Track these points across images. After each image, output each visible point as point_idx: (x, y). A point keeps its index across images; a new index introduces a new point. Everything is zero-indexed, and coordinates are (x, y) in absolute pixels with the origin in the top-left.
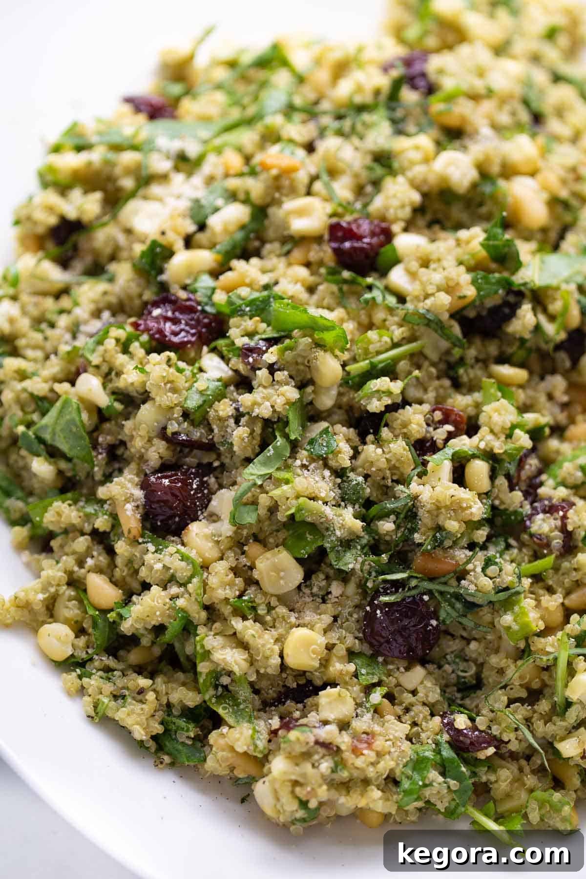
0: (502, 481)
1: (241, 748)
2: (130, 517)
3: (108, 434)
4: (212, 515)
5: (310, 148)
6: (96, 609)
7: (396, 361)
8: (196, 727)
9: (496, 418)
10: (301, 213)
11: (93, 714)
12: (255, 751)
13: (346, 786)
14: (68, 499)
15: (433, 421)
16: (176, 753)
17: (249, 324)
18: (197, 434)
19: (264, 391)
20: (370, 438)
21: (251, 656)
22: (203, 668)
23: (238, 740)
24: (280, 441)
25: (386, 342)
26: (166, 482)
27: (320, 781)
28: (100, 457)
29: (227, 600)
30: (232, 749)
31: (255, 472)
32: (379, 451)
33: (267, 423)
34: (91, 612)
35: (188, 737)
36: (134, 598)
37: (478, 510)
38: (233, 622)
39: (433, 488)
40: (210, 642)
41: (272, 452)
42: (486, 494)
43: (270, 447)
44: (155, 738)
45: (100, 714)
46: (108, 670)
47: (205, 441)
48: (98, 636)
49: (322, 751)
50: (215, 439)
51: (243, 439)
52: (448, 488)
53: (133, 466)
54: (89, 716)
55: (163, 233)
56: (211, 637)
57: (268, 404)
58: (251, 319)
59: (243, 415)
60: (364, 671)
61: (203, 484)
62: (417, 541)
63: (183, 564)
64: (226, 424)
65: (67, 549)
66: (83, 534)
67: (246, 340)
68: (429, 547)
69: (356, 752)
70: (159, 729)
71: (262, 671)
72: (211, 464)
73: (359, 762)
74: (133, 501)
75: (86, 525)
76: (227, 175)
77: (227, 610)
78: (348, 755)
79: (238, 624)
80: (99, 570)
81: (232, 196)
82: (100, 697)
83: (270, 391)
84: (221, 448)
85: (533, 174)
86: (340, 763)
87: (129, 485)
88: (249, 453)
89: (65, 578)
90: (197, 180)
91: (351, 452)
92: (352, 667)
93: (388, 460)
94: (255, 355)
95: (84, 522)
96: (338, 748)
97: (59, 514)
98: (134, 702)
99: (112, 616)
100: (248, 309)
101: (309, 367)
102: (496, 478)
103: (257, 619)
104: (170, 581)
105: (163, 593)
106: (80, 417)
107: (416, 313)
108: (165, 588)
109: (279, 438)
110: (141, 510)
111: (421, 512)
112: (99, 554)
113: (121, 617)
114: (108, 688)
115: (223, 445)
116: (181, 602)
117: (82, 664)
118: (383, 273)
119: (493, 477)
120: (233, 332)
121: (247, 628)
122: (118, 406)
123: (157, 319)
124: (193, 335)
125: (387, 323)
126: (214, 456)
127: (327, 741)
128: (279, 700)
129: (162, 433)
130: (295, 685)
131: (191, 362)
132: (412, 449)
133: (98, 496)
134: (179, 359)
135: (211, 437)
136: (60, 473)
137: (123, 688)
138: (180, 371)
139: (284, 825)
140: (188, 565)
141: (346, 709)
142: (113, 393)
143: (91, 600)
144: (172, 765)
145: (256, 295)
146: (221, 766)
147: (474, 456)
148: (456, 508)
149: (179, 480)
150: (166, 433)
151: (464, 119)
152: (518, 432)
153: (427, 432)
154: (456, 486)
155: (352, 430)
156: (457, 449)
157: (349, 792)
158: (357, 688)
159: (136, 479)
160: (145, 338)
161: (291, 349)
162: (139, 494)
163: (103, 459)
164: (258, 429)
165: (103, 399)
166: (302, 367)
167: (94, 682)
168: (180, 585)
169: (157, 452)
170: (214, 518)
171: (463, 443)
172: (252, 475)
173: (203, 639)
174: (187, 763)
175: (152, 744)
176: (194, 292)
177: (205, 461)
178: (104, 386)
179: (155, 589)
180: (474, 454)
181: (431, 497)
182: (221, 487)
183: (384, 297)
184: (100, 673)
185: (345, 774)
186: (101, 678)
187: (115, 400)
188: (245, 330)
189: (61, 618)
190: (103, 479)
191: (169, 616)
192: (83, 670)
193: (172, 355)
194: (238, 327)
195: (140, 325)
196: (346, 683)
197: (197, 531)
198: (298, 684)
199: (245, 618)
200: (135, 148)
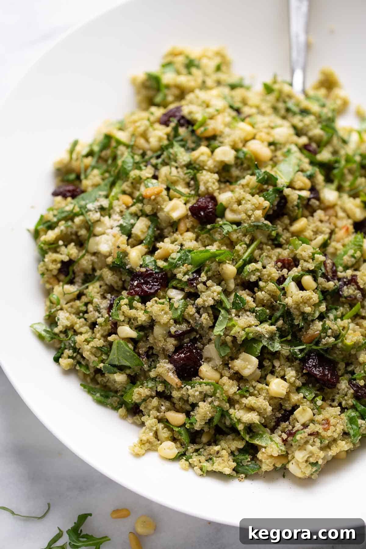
0: (321, 280)
1: (276, 454)
2: (173, 379)
3: (142, 348)
4: (206, 359)
5: (155, 177)
6: (179, 427)
7: (252, 253)
8: (249, 455)
9: (304, 254)
10: (174, 209)
11: (202, 473)
12: (282, 452)
13: (328, 447)
14: (139, 386)
15: (278, 268)
16: (246, 471)
17: (183, 269)
18: (184, 327)
19: (205, 294)
20: (256, 289)
21: (258, 412)
22: (240, 427)
23: (273, 451)
24: (223, 312)
25: (245, 247)
26: (183, 355)
27: (318, 450)
28: (144, 359)
29: (235, 393)
30: (272, 456)
31: (218, 330)
32: (263, 292)
33: (212, 307)
34: (176, 429)
35: (248, 461)
36: (192, 413)
37: (315, 297)
38: (243, 401)
39: (291, 297)
40: (238, 415)
41: (222, 318)
42: (316, 288)
43: (220, 316)
44: (234, 470)
45: (205, 472)
46: (197, 451)
47: (189, 329)
48: (184, 438)
49: (312, 437)
50: (193, 326)
51: (207, 319)
52: (298, 294)
53: (161, 356)
54: (201, 475)
55: (119, 247)
56: (238, 412)
57: (210, 298)
58: (183, 266)
59: (200, 309)
60: (307, 394)
61: (196, 348)
62: (296, 324)
63: (208, 387)
64: (194, 316)
65: (150, 408)
66: (153, 397)
67: (187, 277)
68: (303, 324)
69: (326, 430)
70: (234, 464)
71: (266, 416)
72: (195, 338)
73: (329, 433)
74: (170, 370)
75: (153, 392)
76: (128, 208)
77: (237, 397)
78: (323, 433)
79: (245, 401)
80: (168, 410)
81: (136, 216)
82: (202, 464)
83: (209, 292)
84: (197, 328)
85: (254, 138)
86: (322, 439)
87: (166, 365)
88: (211, 324)
89: (156, 421)
90: (116, 216)
91: (253, 299)
92: (301, 395)
93: (269, 294)
94: (195, 281)
95: (151, 392)
96: (317, 432)
97: (140, 394)
98: (217, 459)
99: (188, 426)
100: (180, 262)
101: (220, 274)
102: (317, 280)
103: (251, 394)
104: (205, 397)
105: (205, 403)
106: (129, 347)
107: (250, 226)
108: (204, 401)
109: (222, 311)
110: (175, 373)
111: (292, 310)
112: (165, 403)
113: (191, 424)
114: (203, 458)
115: (197, 326)
116: (216, 403)
117: (184, 454)
118: (222, 216)
119: (315, 280)
120: (179, 276)
121: (250, 401)
122: (142, 333)
123: (137, 286)
124: (158, 285)
125: (239, 238)
126: (195, 333)
127: (312, 432)
128: (277, 424)
129: (170, 335)
130: (280, 415)
131: (164, 297)
132: (276, 284)
133: (151, 377)
134: (160, 299)
135: (190, 326)
136: (129, 376)
137: (208, 455)
138: (163, 303)
139: (309, 477)
140: (210, 386)
141: (309, 413)
142: (136, 329)
143: (173, 424)
144: (246, 477)
145: (179, 254)
146: (270, 466)
147: (302, 276)
148: (306, 302)
149: (187, 352)
150: (171, 334)
151: (214, 130)
152: (316, 256)
153: (279, 274)
154: (301, 291)
155: (247, 290)
156: (293, 275)
157: (330, 449)
158: (308, 403)
159: (167, 361)
160: (137, 297)
161: (209, 270)
162: (170, 366)
163: (146, 360)
164: (211, 312)
165: (133, 334)
166: (217, 276)
167: (195, 459)
168: (211, 397)
169: (171, 344)
170: (208, 360)
171: (295, 272)
172: (218, 332)
173: (235, 415)
174: (253, 473)
175: (234, 473)
176: (147, 266)
177: (192, 337)
178: (131, 328)
179: (201, 404)
180: (301, 274)
181: (293, 302)
182: (204, 345)
183: (232, 227)
184: (195, 454)
185: (327, 442)
186: (196, 456)
187: (139, 331)
188: (184, 272)
189: (164, 439)
190: (149, 368)
191: (213, 411)
192: (186, 456)
193: (156, 298)
194: (180, 272)
195: (132, 292)
196: (302, 403)
197: (205, 369)
198: (282, 414)
199: (247, 397)
200: (77, 215)
